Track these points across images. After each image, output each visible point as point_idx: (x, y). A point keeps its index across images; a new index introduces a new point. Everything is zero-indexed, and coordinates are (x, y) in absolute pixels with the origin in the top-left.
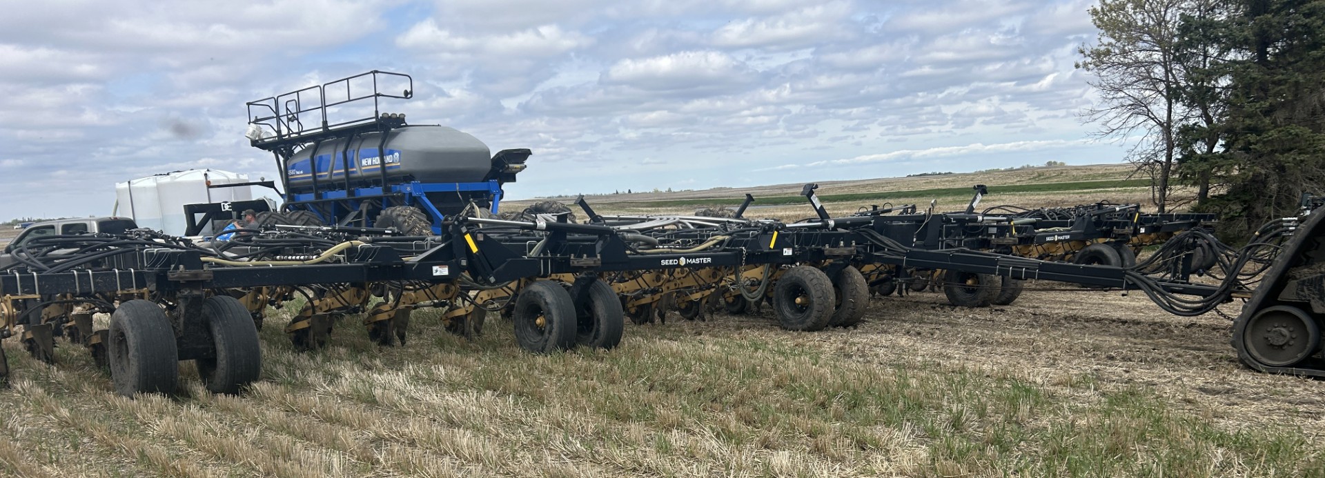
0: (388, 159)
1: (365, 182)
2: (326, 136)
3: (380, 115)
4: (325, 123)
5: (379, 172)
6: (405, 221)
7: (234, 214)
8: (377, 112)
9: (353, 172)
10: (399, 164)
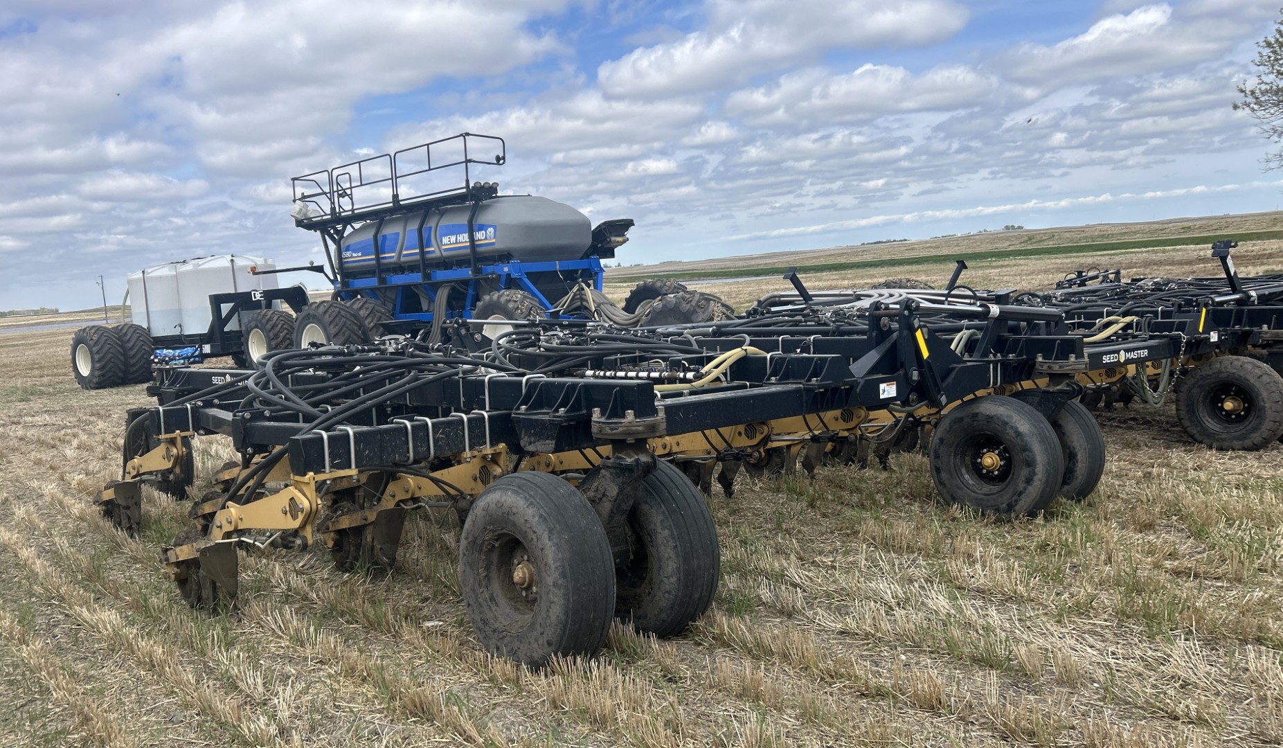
0: (479, 235)
1: (446, 263)
2: (399, 210)
3: (472, 185)
4: (395, 197)
5: (468, 251)
6: (518, 308)
7: (264, 303)
8: (467, 181)
9: (429, 252)
10: (494, 241)
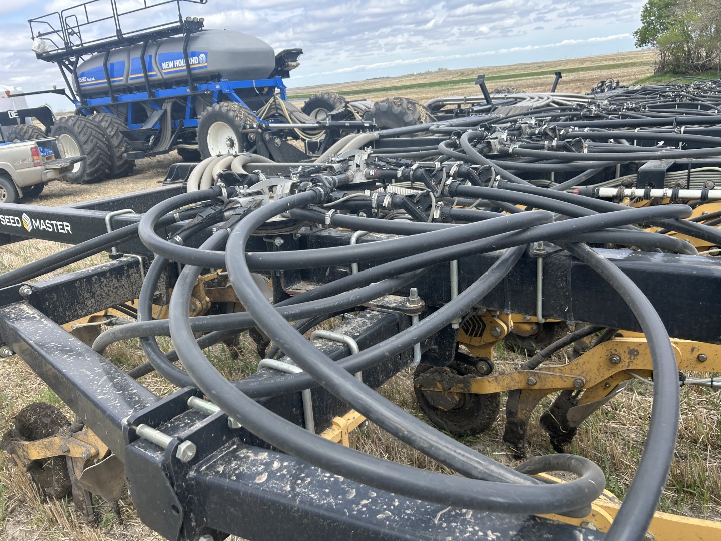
0: (193, 60)
1: (166, 84)
2: (123, 42)
3: (184, 19)
4: (119, 31)
5: (185, 73)
6: (237, 116)
7: (18, 120)
8: (180, 16)
9: (151, 76)
10: (206, 64)
